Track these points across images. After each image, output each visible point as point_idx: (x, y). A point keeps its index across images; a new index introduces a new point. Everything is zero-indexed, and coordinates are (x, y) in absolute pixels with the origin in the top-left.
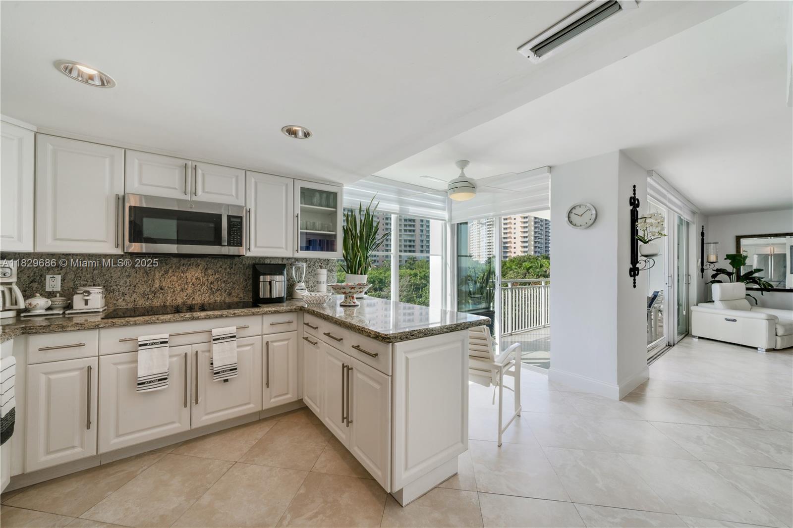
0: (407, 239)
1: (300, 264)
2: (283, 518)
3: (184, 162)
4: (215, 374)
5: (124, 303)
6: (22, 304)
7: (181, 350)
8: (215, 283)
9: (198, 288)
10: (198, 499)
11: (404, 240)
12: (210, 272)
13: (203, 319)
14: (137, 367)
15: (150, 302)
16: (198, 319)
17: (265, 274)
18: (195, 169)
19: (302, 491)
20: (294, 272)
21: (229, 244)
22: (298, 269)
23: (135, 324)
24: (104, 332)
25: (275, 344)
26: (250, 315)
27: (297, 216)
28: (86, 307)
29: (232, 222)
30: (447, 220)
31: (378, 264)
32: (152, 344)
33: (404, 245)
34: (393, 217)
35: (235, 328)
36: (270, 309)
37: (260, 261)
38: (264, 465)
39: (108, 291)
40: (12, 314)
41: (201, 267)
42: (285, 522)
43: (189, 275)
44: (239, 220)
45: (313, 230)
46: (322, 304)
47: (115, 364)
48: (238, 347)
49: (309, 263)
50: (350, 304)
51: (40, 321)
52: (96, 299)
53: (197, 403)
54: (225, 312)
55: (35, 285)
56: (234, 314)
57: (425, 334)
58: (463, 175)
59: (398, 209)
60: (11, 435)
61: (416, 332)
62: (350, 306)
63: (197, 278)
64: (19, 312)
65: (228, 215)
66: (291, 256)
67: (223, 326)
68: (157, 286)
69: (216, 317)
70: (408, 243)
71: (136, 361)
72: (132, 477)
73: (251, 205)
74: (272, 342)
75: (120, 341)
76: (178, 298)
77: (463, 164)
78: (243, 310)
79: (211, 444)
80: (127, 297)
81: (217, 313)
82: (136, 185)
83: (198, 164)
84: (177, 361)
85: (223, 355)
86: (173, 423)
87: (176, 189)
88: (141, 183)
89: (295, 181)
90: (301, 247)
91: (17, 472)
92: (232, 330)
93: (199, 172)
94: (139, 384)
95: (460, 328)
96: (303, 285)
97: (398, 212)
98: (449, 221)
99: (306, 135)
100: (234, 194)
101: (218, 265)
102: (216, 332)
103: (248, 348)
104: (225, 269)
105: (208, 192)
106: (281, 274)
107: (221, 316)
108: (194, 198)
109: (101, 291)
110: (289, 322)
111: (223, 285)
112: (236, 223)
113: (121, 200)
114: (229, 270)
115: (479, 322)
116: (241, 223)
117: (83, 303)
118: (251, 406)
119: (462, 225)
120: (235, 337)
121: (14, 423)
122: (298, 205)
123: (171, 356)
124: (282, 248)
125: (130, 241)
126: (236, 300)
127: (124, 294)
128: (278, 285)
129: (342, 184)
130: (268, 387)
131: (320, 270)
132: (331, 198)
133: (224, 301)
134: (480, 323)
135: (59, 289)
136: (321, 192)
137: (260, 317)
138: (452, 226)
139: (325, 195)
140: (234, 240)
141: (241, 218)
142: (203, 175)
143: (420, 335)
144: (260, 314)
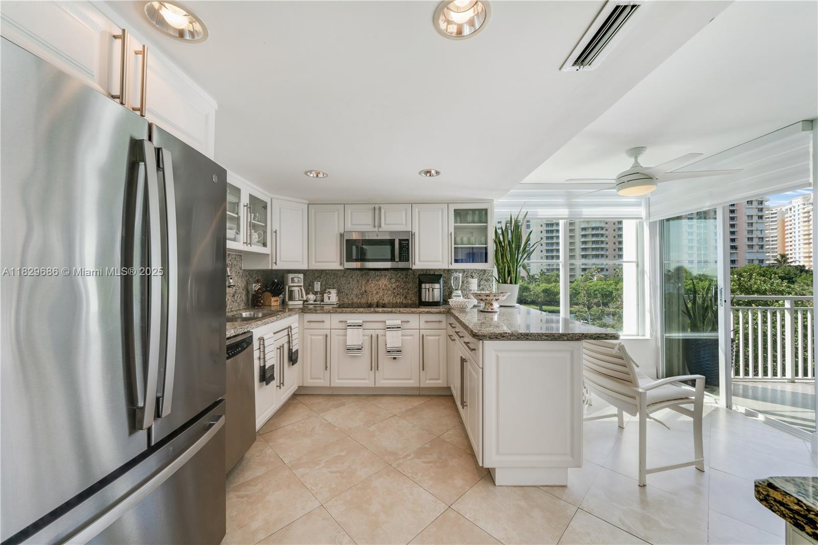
1: (456, 275)
2: (408, 455)
3: (373, 206)
4: (388, 352)
5: (347, 300)
6: (305, 299)
7: (369, 332)
8: (396, 289)
9: (386, 292)
10: (369, 427)
12: (393, 280)
13: (380, 313)
14: (346, 339)
15: (360, 300)
16: (377, 312)
17: (425, 283)
18: (380, 209)
19: (427, 446)
20: (452, 282)
21: (400, 260)
22: (456, 279)
23: (346, 313)
24: (333, 315)
25: (429, 338)
26: (410, 313)
27: (451, 234)
28: (329, 301)
29: (402, 244)
30: (644, 218)
31: (607, 273)
32: (354, 326)
34: (561, 222)
35: (400, 321)
36: (424, 310)
37: (426, 272)
38: (410, 423)
39: (339, 293)
40: (301, 302)
41: (387, 277)
42: (409, 458)
43: (380, 282)
44: (407, 242)
45: (468, 245)
46: (465, 308)
47: (338, 335)
48: (402, 335)
49: (466, 273)
50: (487, 310)
51: (311, 307)
52: (332, 297)
53: (378, 370)
54: (394, 310)
55: (310, 287)
56: (400, 311)
57: (518, 338)
58: (636, 164)
59: (567, 213)
60: (297, 362)
61: (507, 335)
62: (487, 312)
63: (386, 285)
64: (305, 301)
65: (399, 239)
66: (446, 267)
67: (394, 319)
68: (363, 290)
69: (388, 312)
71: (346, 335)
72: (343, 404)
73: (416, 230)
74: (427, 336)
75: (339, 322)
76: (375, 299)
77: (636, 151)
78: (405, 309)
79: (385, 400)
80: (348, 296)
81: (389, 310)
82: (350, 225)
83: (381, 206)
84: (367, 339)
85: (393, 340)
86: (365, 379)
87: (369, 225)
88: (352, 225)
89: (449, 205)
90: (455, 260)
91: (301, 385)
92: (398, 322)
93: (383, 211)
94: (347, 349)
95: (566, 338)
96: (459, 292)
97: (567, 217)
98: (646, 219)
99: (437, 173)
100: (404, 223)
101: (398, 276)
102: (389, 323)
103: (409, 338)
104: (403, 279)
105: (387, 224)
106: (438, 282)
107: (391, 312)
108: (380, 230)
109: (335, 292)
110: (440, 322)
111: (401, 291)
112: (404, 245)
113: (342, 235)
114: (405, 279)
115: (598, 335)
116: (408, 244)
117: (328, 299)
118: (412, 381)
119: (671, 222)
120: (400, 328)
121: (298, 357)
122: (452, 224)
123: (364, 335)
124: (439, 261)
125: (347, 261)
126: (410, 302)
127: (347, 295)
128: (434, 292)
129: (493, 200)
130: (423, 370)
131: (471, 280)
132: (482, 214)
133: (402, 302)
134: (598, 337)
135: (319, 290)
136: (474, 211)
137: (418, 315)
138: (652, 225)
139: (477, 212)
140: (403, 257)
141: (408, 240)
142: (385, 213)
143: (512, 338)
144: (417, 313)
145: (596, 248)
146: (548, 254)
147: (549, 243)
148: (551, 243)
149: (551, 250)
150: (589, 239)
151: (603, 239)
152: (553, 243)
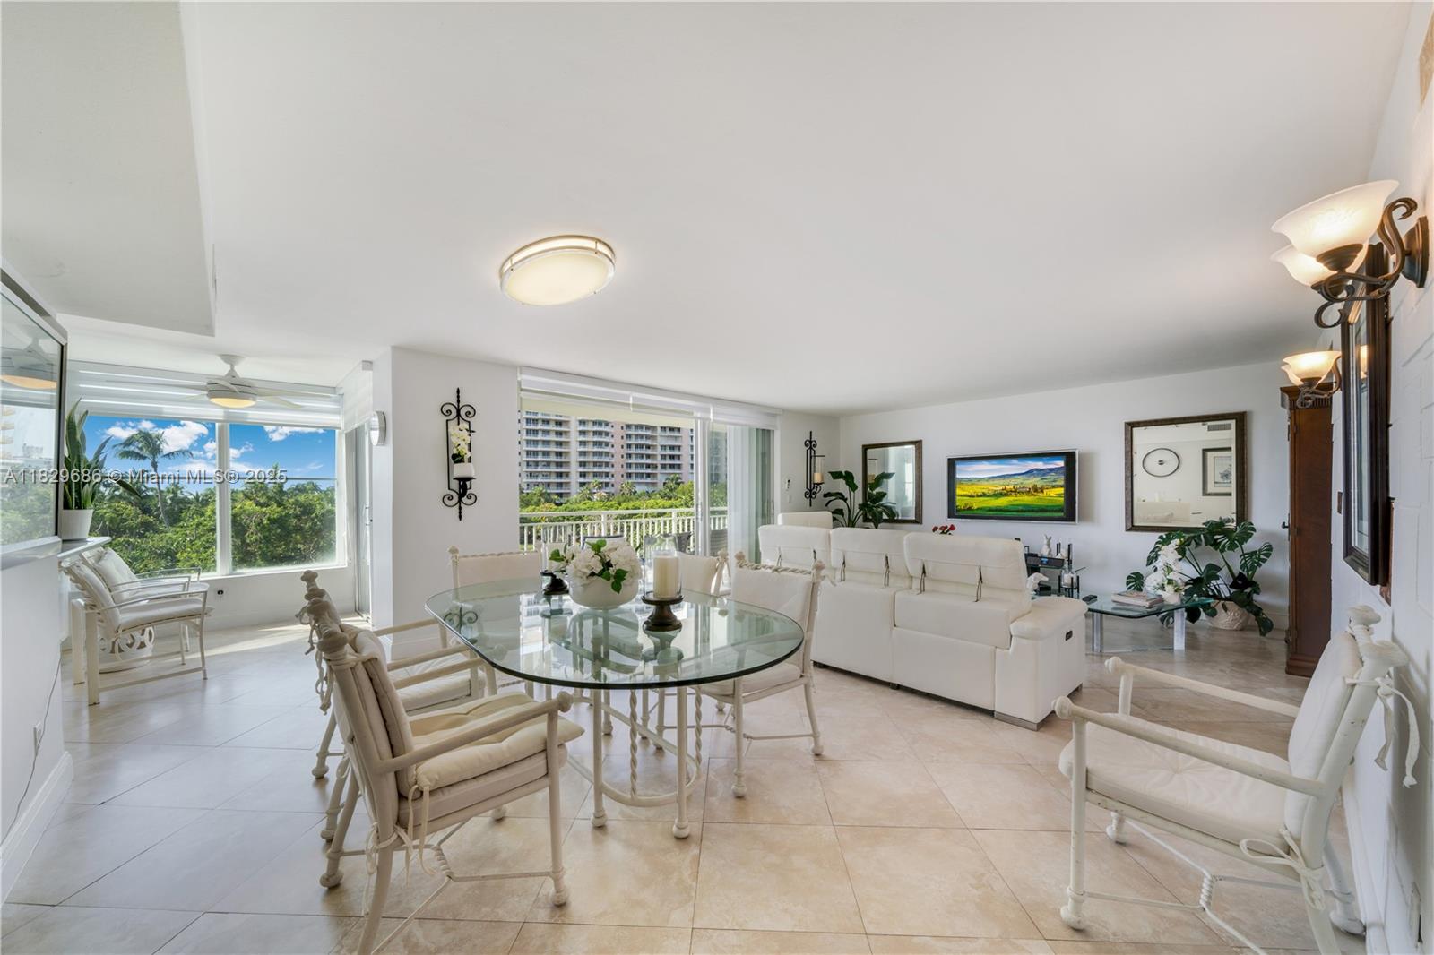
0: (666, 444)
11: (662, 446)
33: (662, 456)
70: (668, 452)
145: (599, 452)
146: (529, 459)
147: (531, 440)
148: (534, 441)
149: (534, 451)
150: (590, 438)
151: (607, 439)
152: (537, 441)
